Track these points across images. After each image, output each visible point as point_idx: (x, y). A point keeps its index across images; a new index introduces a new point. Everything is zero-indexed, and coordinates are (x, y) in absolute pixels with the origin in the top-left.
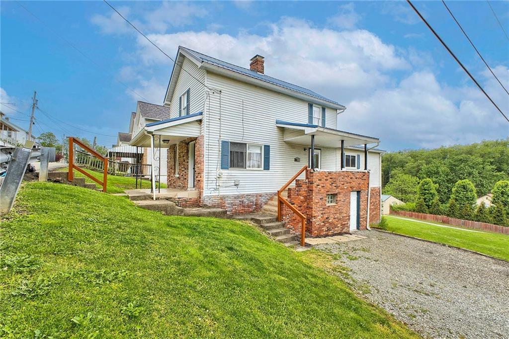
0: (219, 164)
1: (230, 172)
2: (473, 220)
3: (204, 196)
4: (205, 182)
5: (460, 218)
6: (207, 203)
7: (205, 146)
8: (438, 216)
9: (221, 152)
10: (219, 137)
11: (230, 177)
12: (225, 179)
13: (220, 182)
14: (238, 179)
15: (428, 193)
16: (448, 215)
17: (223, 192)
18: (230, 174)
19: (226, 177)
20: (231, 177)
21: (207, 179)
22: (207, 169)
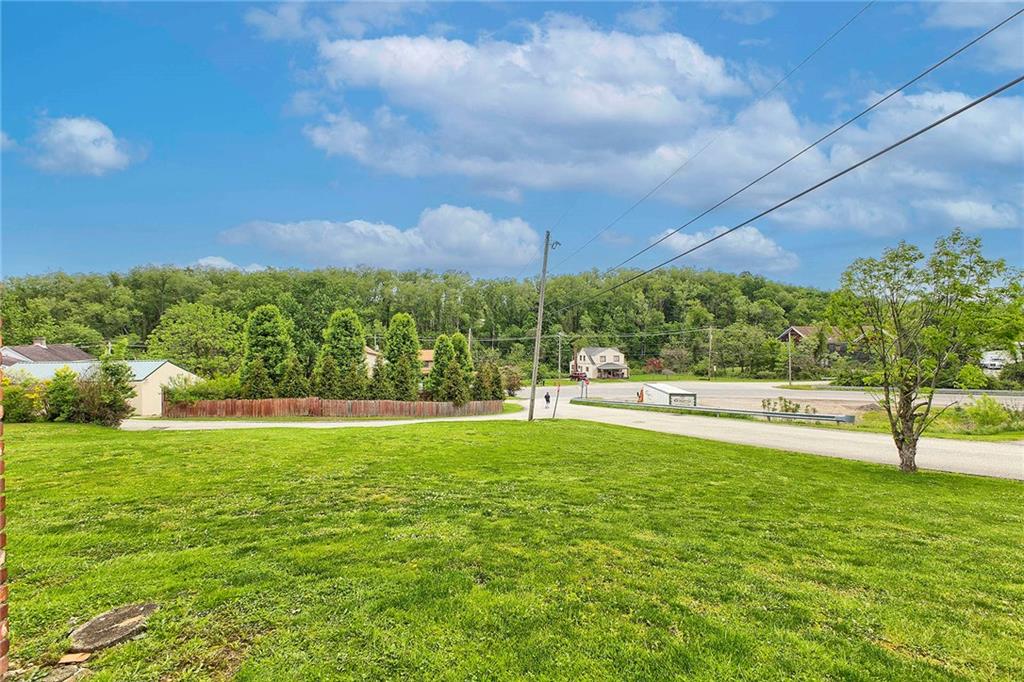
2: (365, 398)
5: (344, 397)
8: (299, 399)
15: (273, 344)
16: (320, 394)
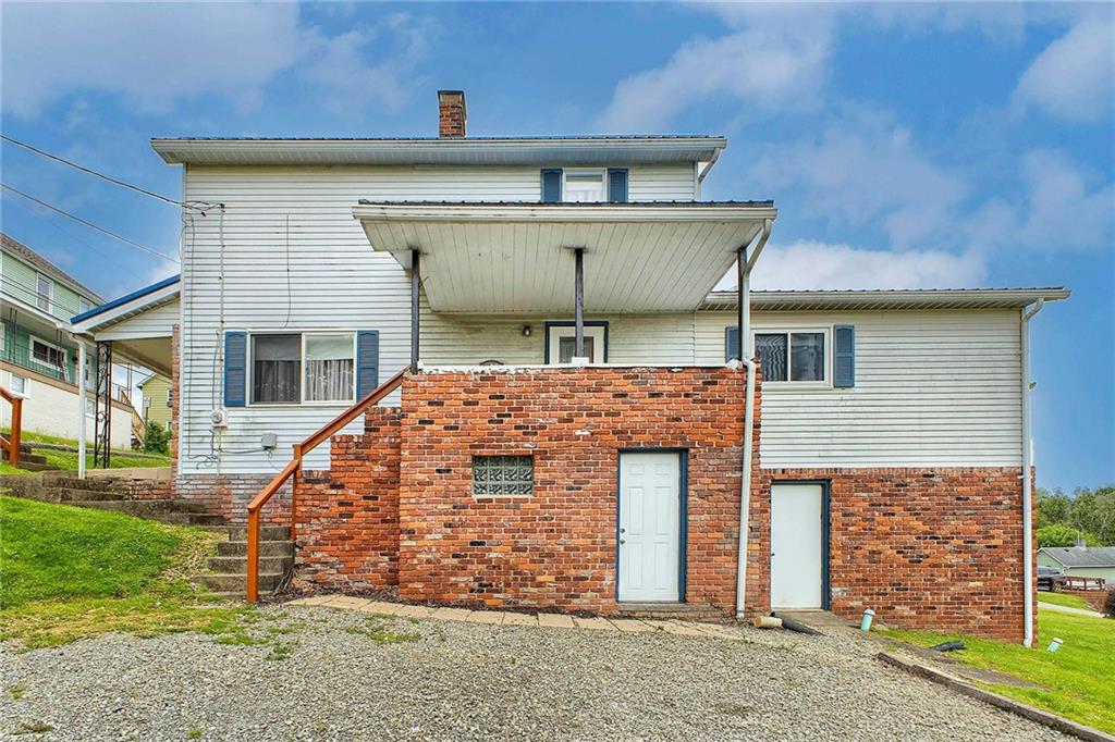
0: (217, 395)
1: (250, 414)
3: (179, 473)
4: (182, 440)
6: (181, 492)
7: (182, 351)
9: (223, 364)
10: (219, 325)
11: (249, 428)
12: (238, 433)
13: (223, 439)
14: (273, 432)
17: (229, 467)
18: (251, 420)
19: (239, 427)
20: (253, 426)
21: (187, 433)
22: (187, 408)
